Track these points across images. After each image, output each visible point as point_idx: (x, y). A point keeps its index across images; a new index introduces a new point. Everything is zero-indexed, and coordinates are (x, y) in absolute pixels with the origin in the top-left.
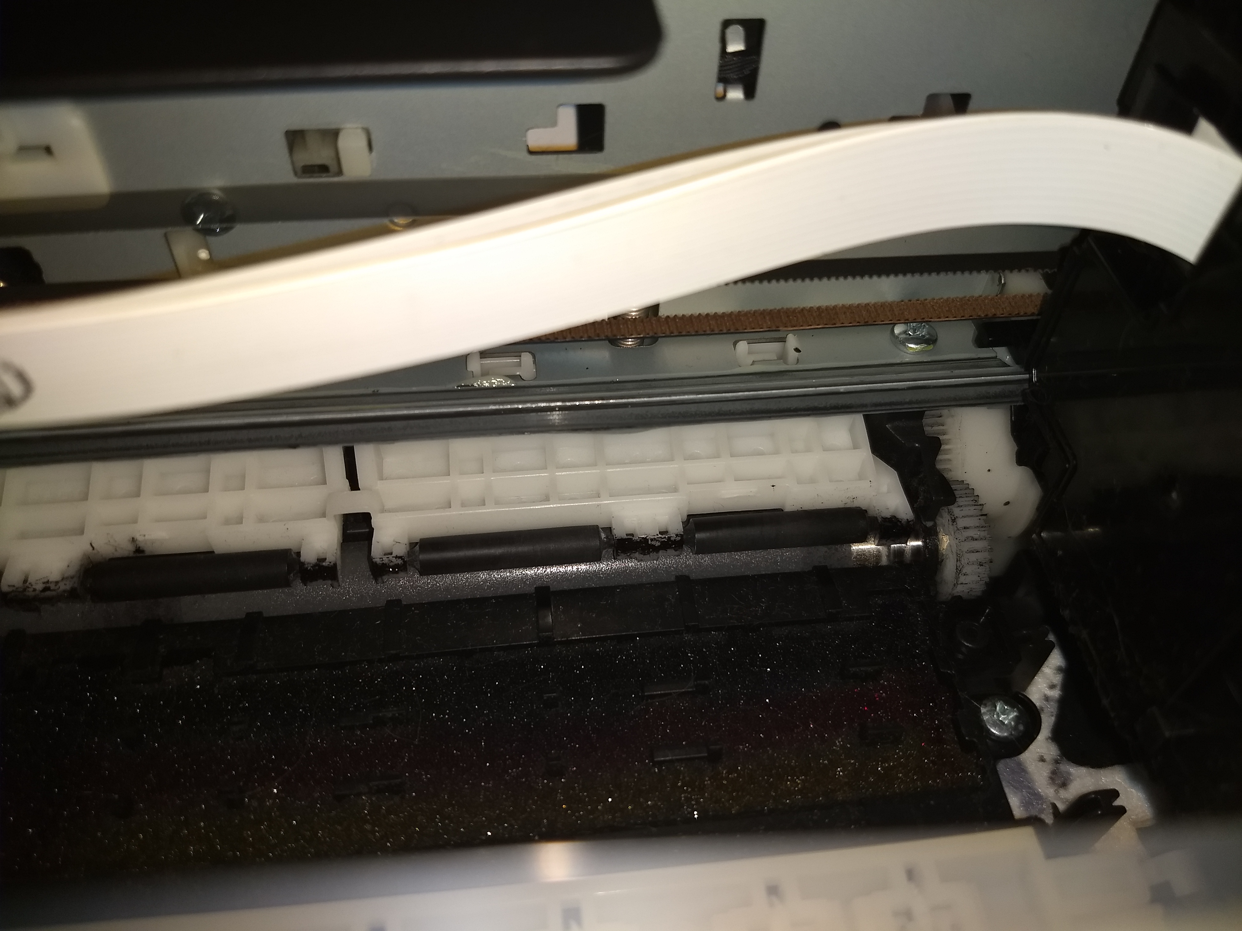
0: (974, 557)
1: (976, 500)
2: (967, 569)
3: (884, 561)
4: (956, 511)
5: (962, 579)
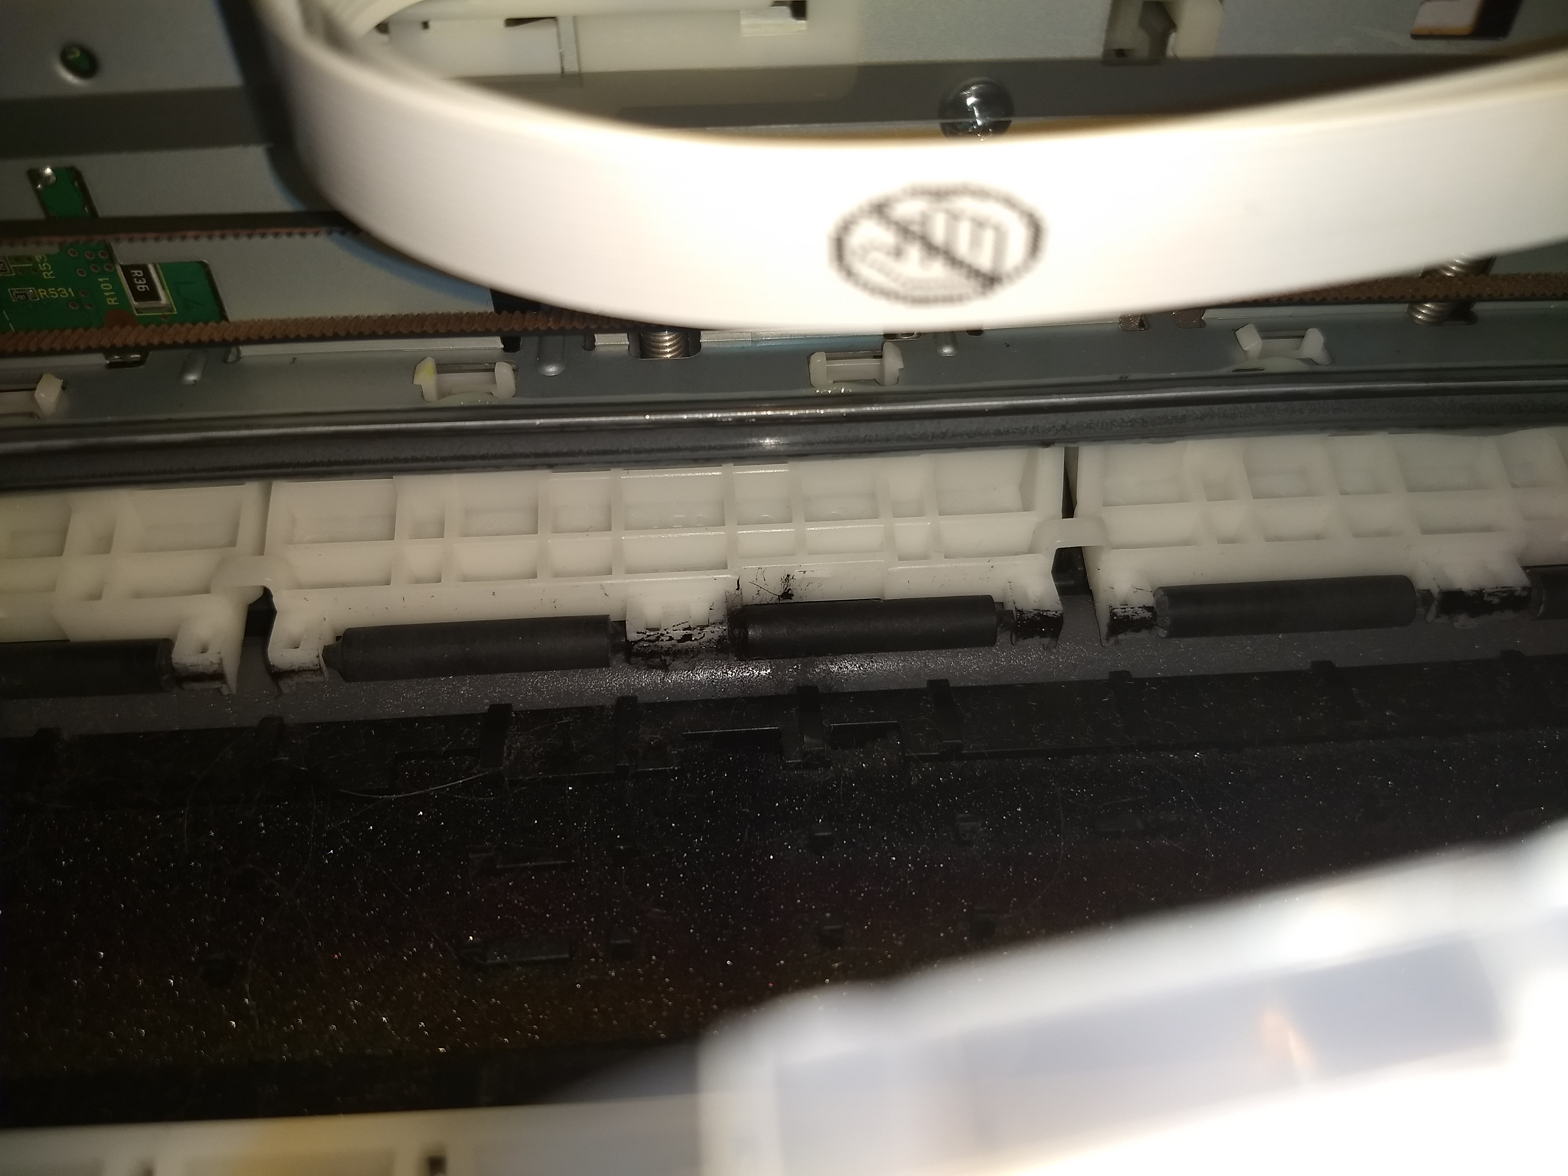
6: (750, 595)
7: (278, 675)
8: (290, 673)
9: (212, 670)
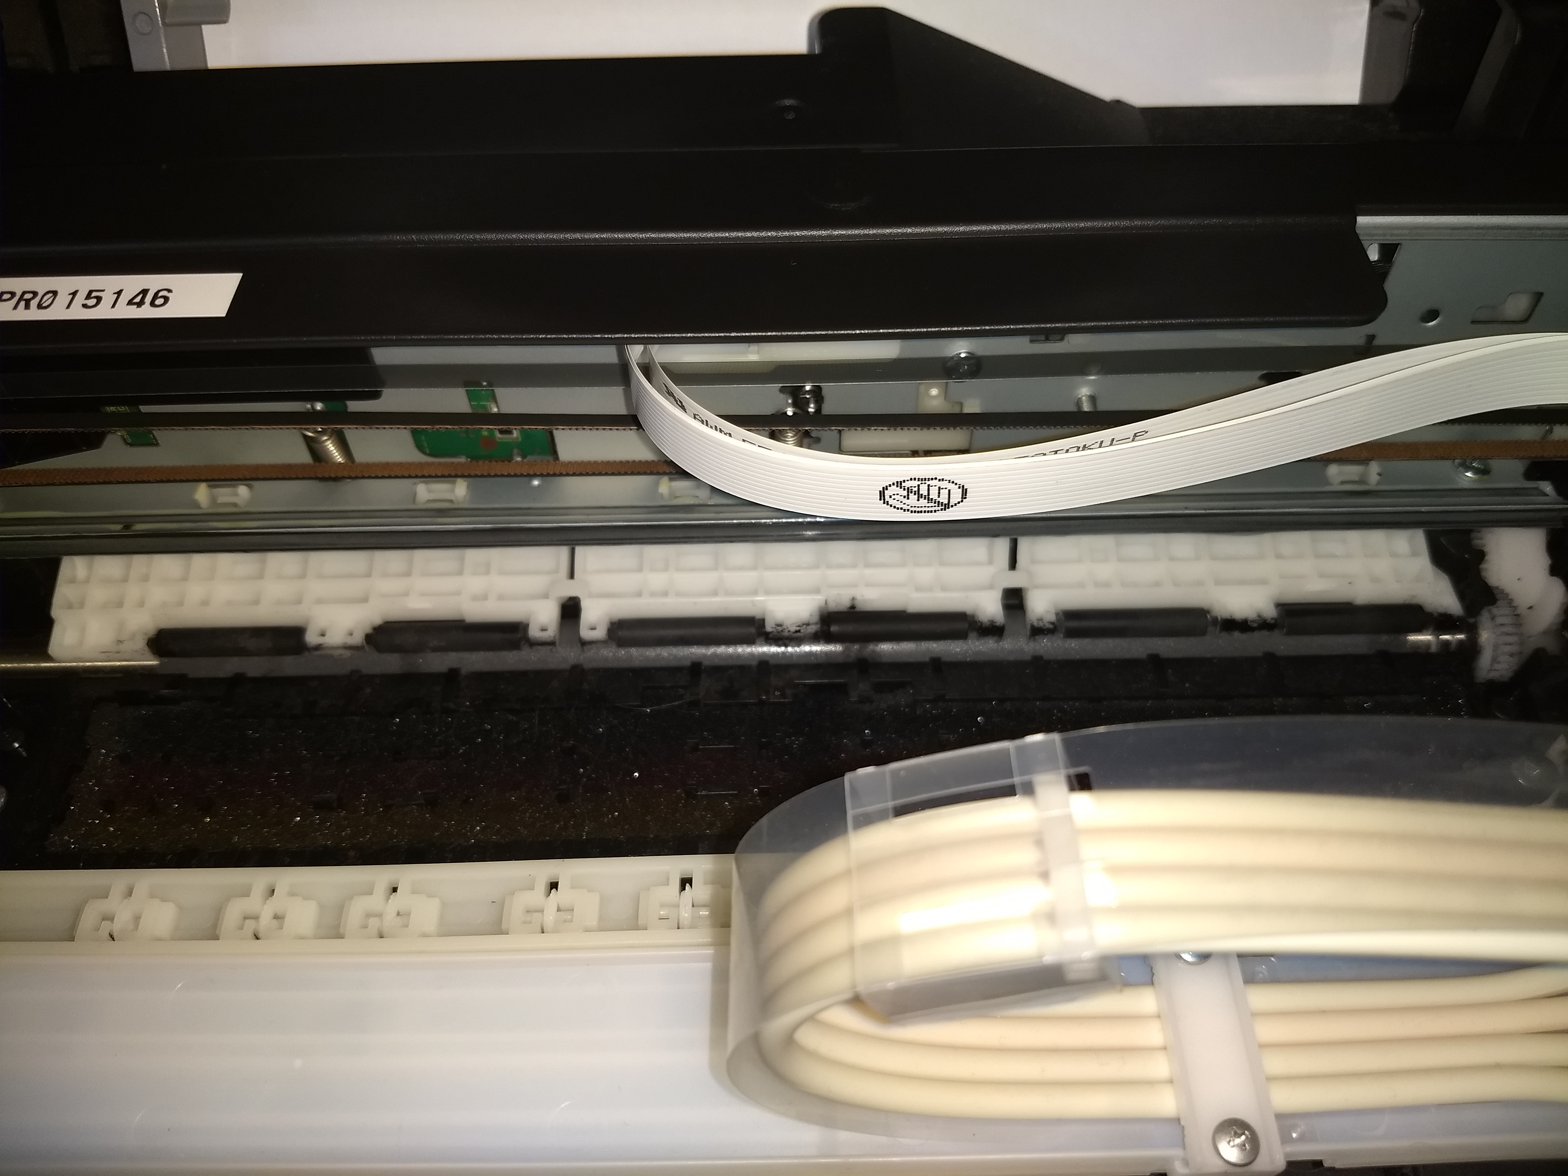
0: (1508, 649)
1: (1510, 602)
2: (1502, 658)
3: (1434, 649)
4: (1495, 610)
5: (1496, 666)
6: (833, 607)
7: (584, 643)
8: (592, 643)
9: (549, 640)
